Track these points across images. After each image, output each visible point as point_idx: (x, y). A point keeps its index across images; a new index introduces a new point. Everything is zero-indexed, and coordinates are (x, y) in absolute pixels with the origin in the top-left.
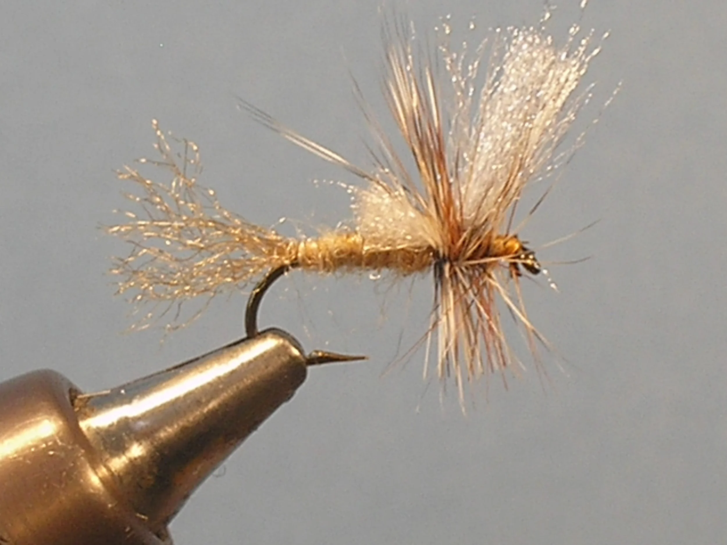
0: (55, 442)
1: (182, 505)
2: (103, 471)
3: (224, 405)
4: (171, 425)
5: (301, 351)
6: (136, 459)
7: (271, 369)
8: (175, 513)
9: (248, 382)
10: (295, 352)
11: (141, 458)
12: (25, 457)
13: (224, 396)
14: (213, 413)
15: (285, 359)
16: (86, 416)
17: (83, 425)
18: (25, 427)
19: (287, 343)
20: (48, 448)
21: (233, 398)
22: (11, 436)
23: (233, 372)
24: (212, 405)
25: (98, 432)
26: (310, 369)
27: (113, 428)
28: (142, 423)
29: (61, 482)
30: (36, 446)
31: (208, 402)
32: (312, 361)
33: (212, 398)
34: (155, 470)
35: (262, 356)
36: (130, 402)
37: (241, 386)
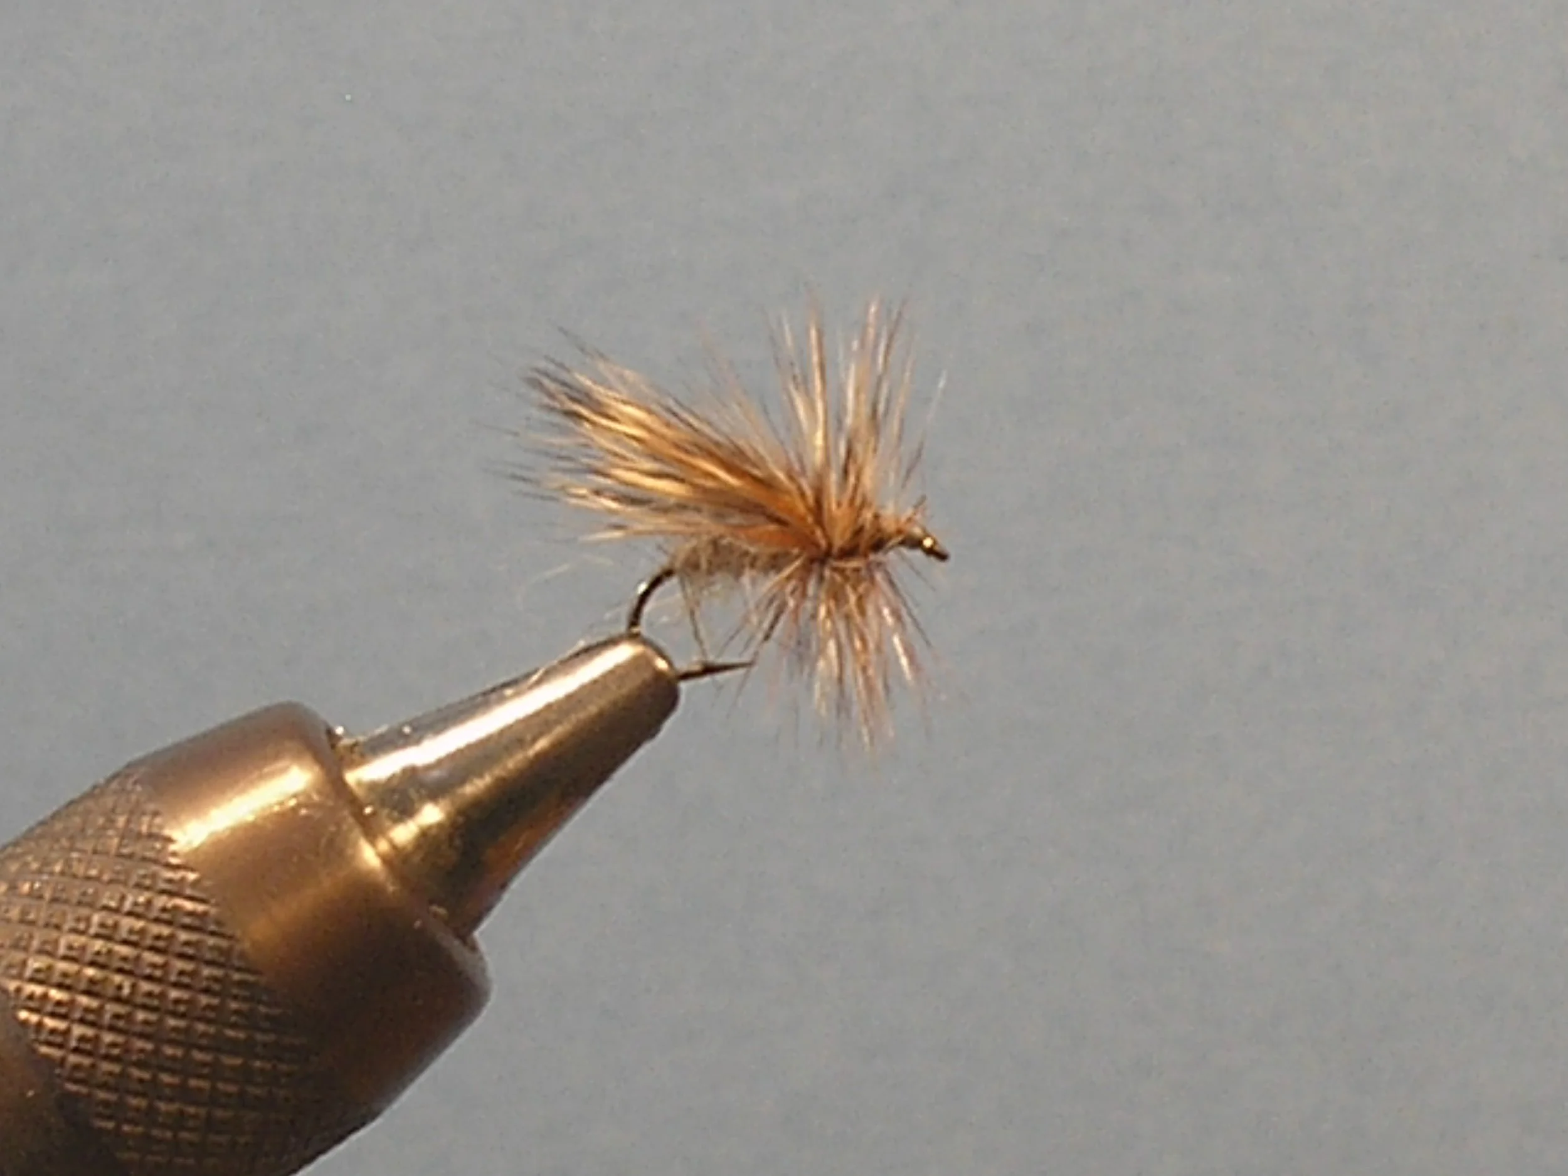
0: (309, 797)
1: (498, 898)
2: (383, 846)
3: (556, 745)
4: (481, 776)
5: (670, 663)
6: (430, 827)
7: (624, 691)
8: (489, 908)
9: (593, 709)
10: (661, 664)
11: (440, 825)
12: (265, 818)
13: (559, 731)
14: (541, 756)
15: (647, 675)
16: (354, 764)
17: (352, 777)
18: (262, 777)
19: (650, 652)
20: (299, 806)
21: (572, 734)
22: (243, 791)
23: (569, 697)
24: (542, 744)
25: (373, 786)
26: (684, 686)
27: (395, 782)
28: (436, 774)
29: (317, 854)
30: (281, 803)
31: (534, 740)
32: (687, 676)
33: (541, 734)
34: (458, 842)
35: (611, 672)
36: (418, 742)
37: (582, 715)
